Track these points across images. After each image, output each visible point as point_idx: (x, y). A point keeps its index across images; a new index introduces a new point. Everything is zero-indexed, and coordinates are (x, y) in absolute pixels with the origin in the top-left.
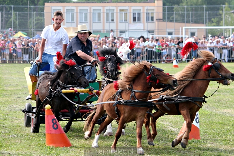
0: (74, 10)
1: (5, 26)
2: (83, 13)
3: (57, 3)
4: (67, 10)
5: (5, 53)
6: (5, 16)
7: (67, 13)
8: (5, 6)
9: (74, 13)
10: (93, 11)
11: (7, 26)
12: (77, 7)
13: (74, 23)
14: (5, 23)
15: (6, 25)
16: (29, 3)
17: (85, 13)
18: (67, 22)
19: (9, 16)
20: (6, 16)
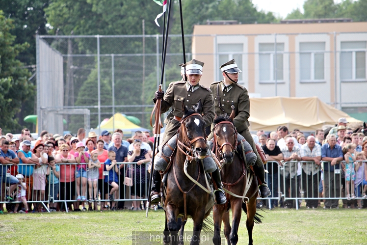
0: (282, 44)
1: (73, 97)
2: (310, 53)
3: (231, 23)
4: (261, 44)
5: (84, 180)
6: (72, 67)
7: (260, 54)
8: (73, 36)
9: (282, 55)
10: (342, 47)
11: (79, 98)
12: (292, 35)
13: (283, 83)
14: (73, 88)
15: (76, 94)
16: (145, 25)
17: (315, 54)
18: (261, 83)
19: (85, 67)
20: (76, 67)
